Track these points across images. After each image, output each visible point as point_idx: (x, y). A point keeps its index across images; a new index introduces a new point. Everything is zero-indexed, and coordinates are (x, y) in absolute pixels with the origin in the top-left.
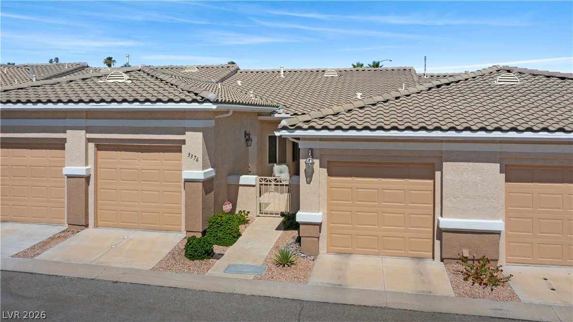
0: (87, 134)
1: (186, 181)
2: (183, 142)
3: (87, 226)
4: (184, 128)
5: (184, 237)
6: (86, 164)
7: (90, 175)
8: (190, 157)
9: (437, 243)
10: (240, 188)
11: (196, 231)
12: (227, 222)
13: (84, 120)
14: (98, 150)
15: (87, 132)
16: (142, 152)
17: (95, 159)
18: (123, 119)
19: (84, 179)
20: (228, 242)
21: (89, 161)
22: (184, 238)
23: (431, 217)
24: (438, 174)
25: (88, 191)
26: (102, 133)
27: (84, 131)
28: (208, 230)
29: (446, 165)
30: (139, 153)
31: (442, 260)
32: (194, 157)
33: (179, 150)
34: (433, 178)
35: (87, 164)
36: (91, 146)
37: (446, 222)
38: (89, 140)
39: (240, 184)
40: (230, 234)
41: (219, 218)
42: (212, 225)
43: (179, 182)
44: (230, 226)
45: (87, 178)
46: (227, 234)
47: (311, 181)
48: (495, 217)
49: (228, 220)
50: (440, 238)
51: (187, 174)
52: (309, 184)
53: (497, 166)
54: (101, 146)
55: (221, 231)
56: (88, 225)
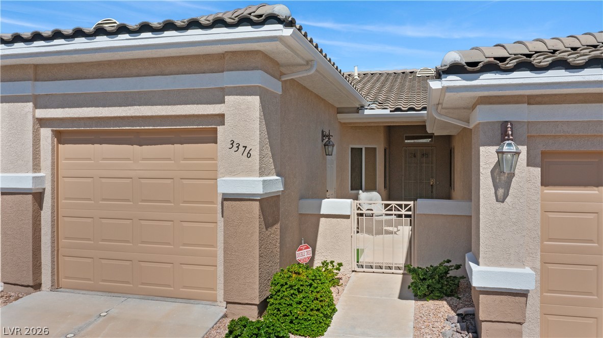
0: (38, 111)
1: (227, 198)
2: (220, 119)
3: (37, 286)
4: (222, 89)
5: (222, 314)
6: (34, 169)
7: (44, 189)
8: (235, 148)
10: (322, 220)
11: (247, 302)
12: (311, 285)
13: (30, 82)
14: (59, 142)
15: (36, 106)
16: (141, 145)
17: (53, 159)
18: (102, 77)
19: (30, 196)
20: (314, 327)
21: (42, 164)
22: (223, 317)
25: (40, 221)
26: (64, 108)
27: (31, 105)
28: (272, 301)
30: (135, 146)
32: (241, 149)
33: (212, 138)
35: (36, 167)
36: (46, 133)
38: (42, 122)
39: (321, 213)
40: (318, 310)
41: (294, 276)
42: (279, 291)
43: (212, 203)
44: (318, 292)
45: (38, 197)
46: (312, 310)
47: (506, 195)
49: (313, 280)
51: (228, 184)
52: (503, 202)
54: (65, 135)
55: (300, 303)
56: (40, 284)
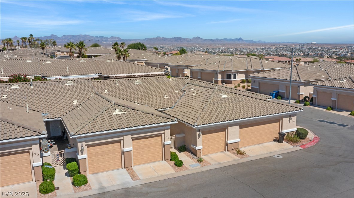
1: (166, 145)
2: (163, 133)
5: (166, 162)
9: (226, 147)
11: (169, 159)
13: (131, 132)
19: (131, 151)
23: (224, 141)
24: (227, 130)
27: (131, 135)
29: (229, 128)
31: (228, 151)
32: (167, 137)
34: (225, 131)
36: (132, 140)
37: (229, 142)
38: (131, 138)
47: (199, 138)
48: (238, 138)
50: (227, 146)
53: (238, 127)
54: (134, 139)
56: (132, 166)
